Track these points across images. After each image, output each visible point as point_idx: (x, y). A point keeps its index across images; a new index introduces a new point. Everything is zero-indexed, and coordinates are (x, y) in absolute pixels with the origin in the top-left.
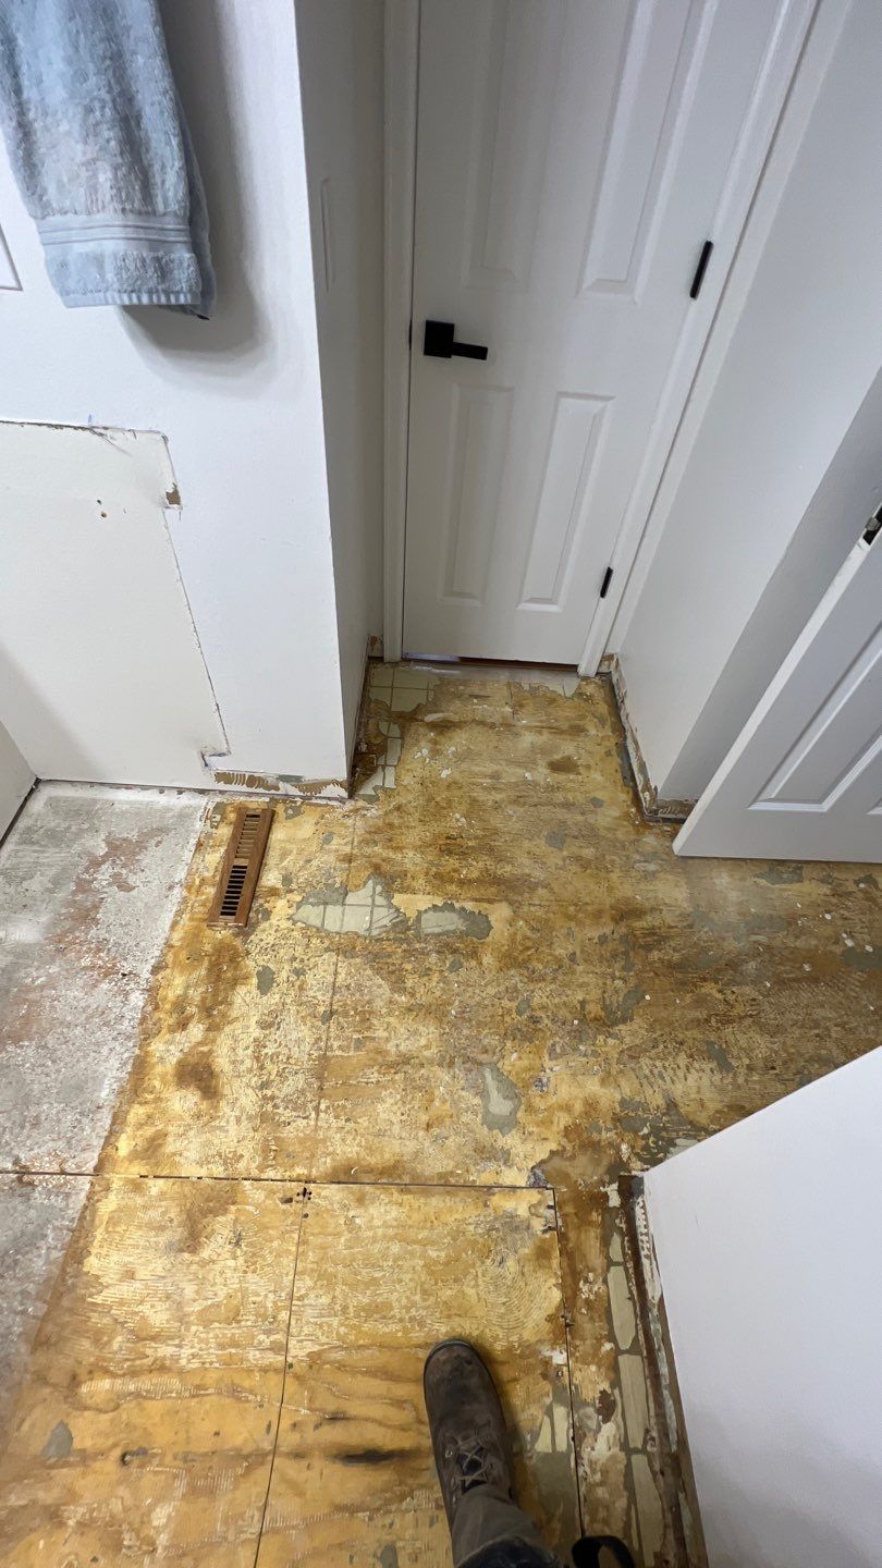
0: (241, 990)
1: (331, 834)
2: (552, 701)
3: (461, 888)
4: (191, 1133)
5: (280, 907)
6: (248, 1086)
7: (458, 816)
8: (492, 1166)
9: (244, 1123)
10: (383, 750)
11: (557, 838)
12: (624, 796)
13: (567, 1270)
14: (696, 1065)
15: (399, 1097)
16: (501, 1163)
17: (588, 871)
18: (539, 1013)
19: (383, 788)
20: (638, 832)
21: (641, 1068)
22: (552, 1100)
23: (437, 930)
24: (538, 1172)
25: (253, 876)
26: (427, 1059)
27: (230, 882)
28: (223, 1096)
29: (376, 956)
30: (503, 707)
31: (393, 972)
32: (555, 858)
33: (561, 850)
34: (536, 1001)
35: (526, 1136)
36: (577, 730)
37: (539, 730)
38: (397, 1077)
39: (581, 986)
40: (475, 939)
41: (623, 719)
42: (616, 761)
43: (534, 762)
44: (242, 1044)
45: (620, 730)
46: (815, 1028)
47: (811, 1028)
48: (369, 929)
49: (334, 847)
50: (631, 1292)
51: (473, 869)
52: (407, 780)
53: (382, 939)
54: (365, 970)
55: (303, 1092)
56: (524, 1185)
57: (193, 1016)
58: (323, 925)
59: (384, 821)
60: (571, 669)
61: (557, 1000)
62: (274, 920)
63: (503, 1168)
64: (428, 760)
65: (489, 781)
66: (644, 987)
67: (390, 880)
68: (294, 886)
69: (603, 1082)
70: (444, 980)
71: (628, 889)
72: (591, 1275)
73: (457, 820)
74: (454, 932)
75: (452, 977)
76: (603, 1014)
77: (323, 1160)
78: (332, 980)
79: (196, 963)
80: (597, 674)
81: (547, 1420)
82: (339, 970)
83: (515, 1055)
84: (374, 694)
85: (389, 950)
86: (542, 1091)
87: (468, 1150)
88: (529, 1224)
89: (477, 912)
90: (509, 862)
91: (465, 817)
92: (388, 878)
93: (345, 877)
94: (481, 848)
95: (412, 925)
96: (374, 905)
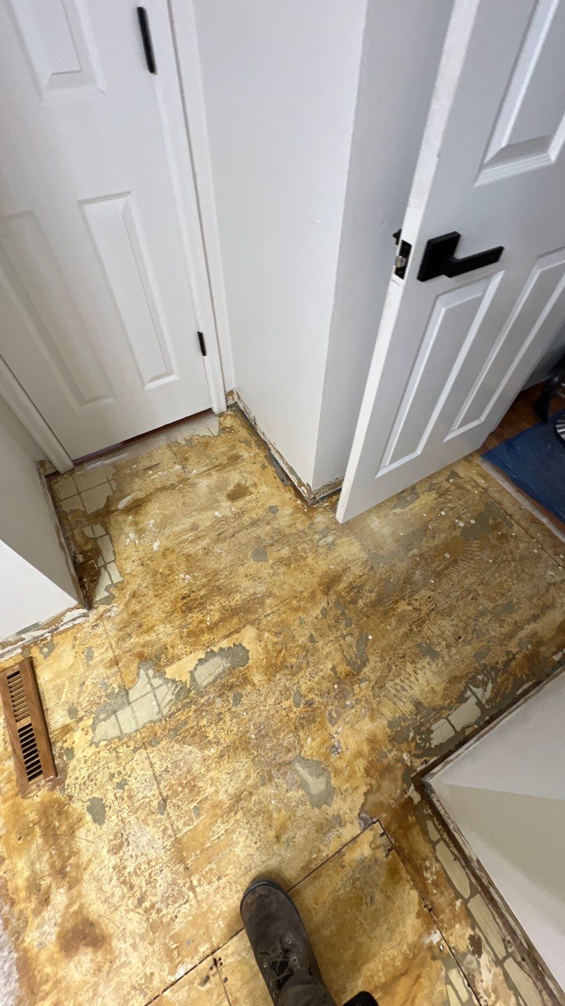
0: (81, 833)
1: (90, 648)
2: (206, 445)
3: (212, 632)
4: (101, 988)
5: (78, 739)
6: (127, 911)
7: (182, 576)
8: (333, 834)
9: (141, 945)
10: (97, 552)
11: (260, 554)
12: (289, 495)
13: (412, 871)
14: (419, 666)
15: (246, 831)
16: (338, 828)
17: (292, 566)
18: (311, 696)
19: (113, 585)
20: (310, 518)
21: (389, 691)
22: (348, 755)
23: (211, 679)
24: (363, 815)
25: (40, 729)
26: (252, 786)
27: (23, 746)
28: (111, 936)
29: (176, 730)
30: (172, 467)
31: (195, 734)
32: (265, 570)
33: (266, 560)
34: (304, 688)
35: (344, 794)
36: (234, 459)
37: (208, 473)
38: (238, 817)
39: (326, 657)
40: (241, 668)
41: (261, 435)
42: (271, 470)
43: (217, 501)
44: (105, 881)
45: (263, 444)
46: (469, 594)
47: (467, 596)
48: (160, 711)
49: (97, 659)
50: (453, 853)
51: (213, 613)
52: (129, 567)
53: (174, 713)
54: (172, 747)
55: (174, 883)
56: (359, 832)
57: (50, 887)
58: (121, 732)
59: (128, 613)
60: (208, 412)
61: (317, 679)
62: (78, 754)
63: (341, 830)
64: (137, 542)
65: (191, 534)
66: (365, 631)
67: (155, 660)
68: (81, 713)
69: (372, 719)
70: (235, 715)
71: (322, 565)
72: (427, 863)
73: (183, 580)
74: (224, 672)
75: (239, 709)
76: (349, 668)
77: (216, 925)
78: (152, 773)
79: (29, 838)
80: (228, 407)
81: (449, 987)
82: (153, 761)
83: (309, 740)
84: (66, 507)
85: (183, 718)
86: (338, 753)
87: (314, 835)
88: (376, 858)
89: (232, 646)
90: (237, 592)
91: (188, 574)
92: (154, 659)
93: (119, 680)
94: (211, 592)
95: (191, 686)
96: (153, 689)
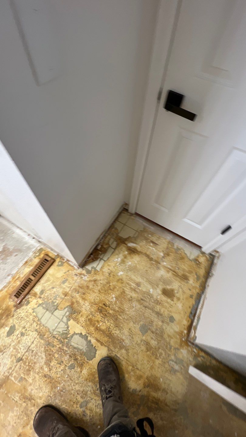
0: (3, 330)
1: (67, 280)
2: (182, 258)
3: (96, 330)
5: (33, 302)
7: (114, 296)
10: (105, 251)
11: (144, 329)
18: (88, 412)
19: (95, 269)
23: (76, 346)
25: (32, 285)
29: (49, 344)
30: (160, 252)
31: (50, 355)
33: (143, 335)
34: (90, 405)
36: (185, 278)
37: (168, 270)
40: (86, 359)
43: (158, 285)
48: (54, 330)
49: (64, 286)
51: (104, 325)
52: (106, 270)
53: (55, 338)
54: (42, 347)
58: (41, 318)
59: (87, 284)
62: (28, 307)
64: (118, 264)
65: (135, 285)
68: (42, 296)
70: (64, 371)
73: (112, 298)
74: (81, 350)
75: (68, 371)
78: (30, 345)
80: (210, 254)
82: (35, 342)
84: (117, 225)
85: (55, 344)
89: (94, 346)
90: (120, 330)
91: (116, 298)
92: (73, 311)
93: (59, 302)
94: (113, 316)
95: (69, 338)
96: (62, 320)
